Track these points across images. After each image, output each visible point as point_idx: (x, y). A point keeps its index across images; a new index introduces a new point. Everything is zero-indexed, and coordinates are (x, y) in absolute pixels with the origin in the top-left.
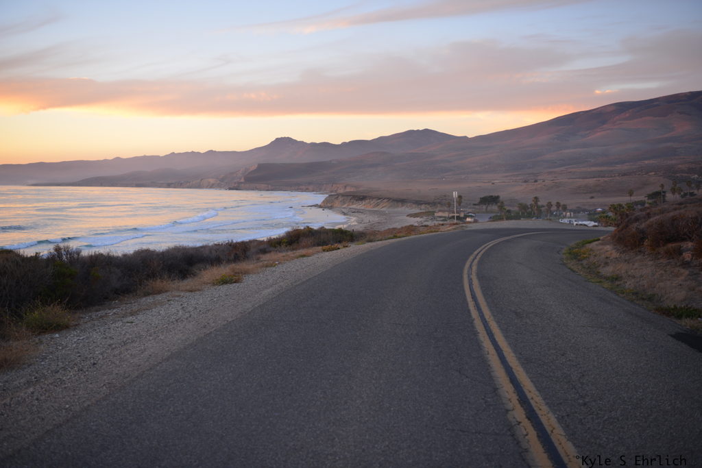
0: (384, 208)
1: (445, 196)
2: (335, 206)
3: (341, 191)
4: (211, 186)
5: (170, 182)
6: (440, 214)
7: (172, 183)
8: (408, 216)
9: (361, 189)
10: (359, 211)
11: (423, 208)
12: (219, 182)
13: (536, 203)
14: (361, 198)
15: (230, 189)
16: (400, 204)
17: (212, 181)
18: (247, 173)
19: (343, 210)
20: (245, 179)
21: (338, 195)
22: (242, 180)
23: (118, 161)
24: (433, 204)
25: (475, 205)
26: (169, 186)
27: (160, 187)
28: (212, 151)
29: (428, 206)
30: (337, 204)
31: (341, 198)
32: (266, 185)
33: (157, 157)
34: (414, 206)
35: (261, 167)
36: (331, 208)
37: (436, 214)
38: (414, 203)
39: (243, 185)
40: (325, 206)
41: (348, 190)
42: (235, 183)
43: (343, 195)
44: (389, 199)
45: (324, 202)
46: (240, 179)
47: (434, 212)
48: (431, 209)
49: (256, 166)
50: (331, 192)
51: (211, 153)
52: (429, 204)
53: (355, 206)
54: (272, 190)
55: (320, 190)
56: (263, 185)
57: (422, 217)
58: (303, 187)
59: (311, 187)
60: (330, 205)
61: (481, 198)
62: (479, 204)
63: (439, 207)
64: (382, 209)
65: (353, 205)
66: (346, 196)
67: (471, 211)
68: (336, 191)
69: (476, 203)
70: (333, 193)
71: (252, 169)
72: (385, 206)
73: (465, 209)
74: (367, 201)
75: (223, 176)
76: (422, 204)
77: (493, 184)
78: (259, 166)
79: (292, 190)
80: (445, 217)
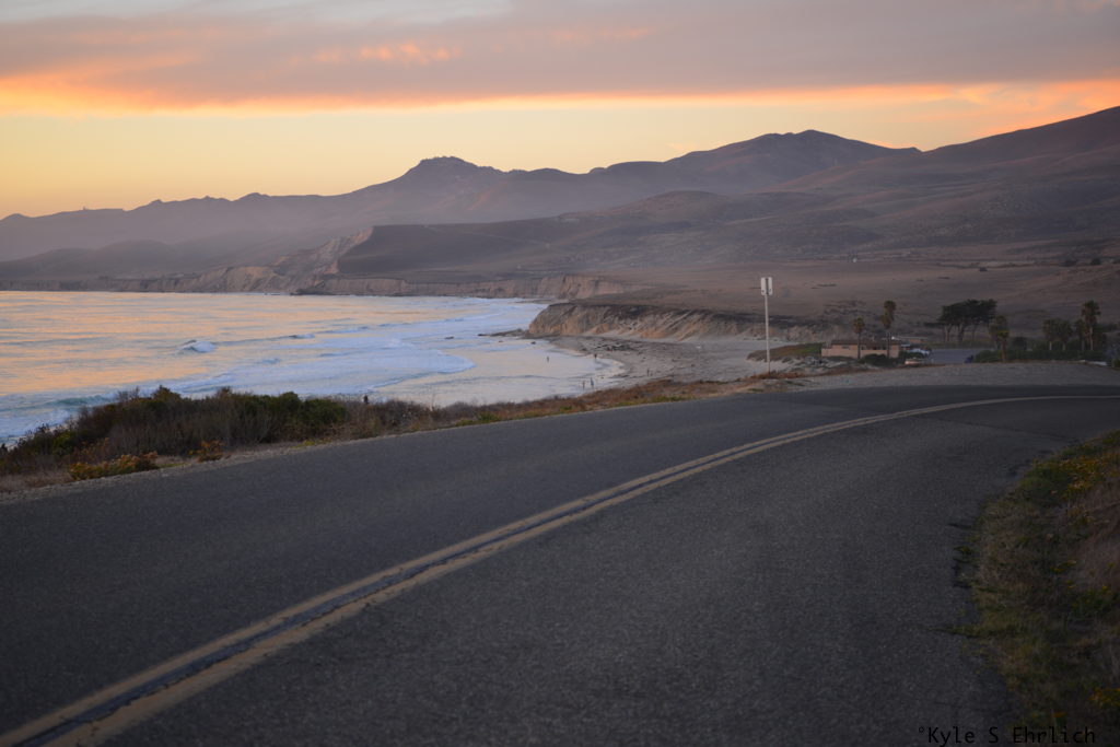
0: (693, 337)
1: (853, 303)
2: (565, 332)
3: (585, 294)
4: (255, 287)
5: (147, 277)
6: (837, 351)
7: (154, 281)
8: (750, 356)
9: (635, 288)
10: (624, 346)
11: (795, 337)
12: (273, 275)
13: (1091, 319)
14: (629, 311)
15: (302, 292)
16: (733, 325)
17: (255, 272)
18: (345, 250)
19: (586, 344)
20: (341, 267)
21: (573, 306)
22: (334, 270)
23: (17, 225)
24: (822, 324)
25: (928, 325)
26: (145, 286)
27: (122, 290)
28: (256, 196)
29: (806, 330)
30: (570, 326)
31: (579, 314)
32: (394, 282)
33: (119, 213)
34: (770, 330)
35: (381, 235)
36: (554, 338)
37: (823, 350)
38: (768, 323)
39: (334, 281)
40: (545, 330)
41: (604, 290)
42: (314, 278)
43: (585, 305)
44: (705, 313)
45: (535, 322)
46: (328, 266)
47: (820, 346)
48: (814, 339)
49: (370, 232)
50: (563, 296)
51: (254, 200)
52: (809, 323)
53: (617, 333)
54: (409, 295)
55: (534, 292)
56: (386, 283)
57: (788, 360)
58: (493, 286)
59: (510, 286)
60: (552, 330)
61: (945, 308)
62: (939, 324)
63: (837, 333)
64: (687, 341)
65: (610, 329)
66: (594, 306)
67: (917, 340)
68: (573, 294)
69: (933, 320)
70: (566, 301)
71: (356, 242)
72: (694, 333)
73: (903, 338)
74: (648, 319)
75: (283, 259)
76: (792, 325)
77: (983, 270)
78: (377, 230)
79: (461, 294)
80: (849, 359)
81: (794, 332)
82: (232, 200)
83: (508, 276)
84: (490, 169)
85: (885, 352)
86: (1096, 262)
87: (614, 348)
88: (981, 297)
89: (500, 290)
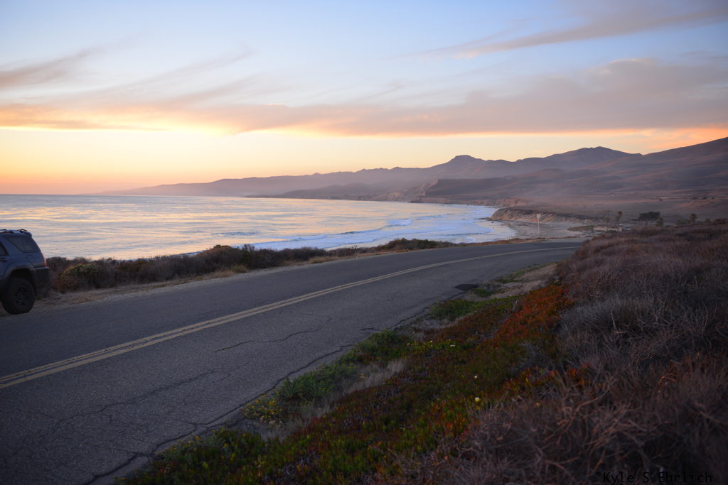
0: (549, 222)
1: (608, 211)
2: (504, 219)
3: (512, 205)
4: (396, 199)
5: (360, 195)
6: (599, 228)
7: (362, 197)
8: (568, 229)
9: (531, 204)
10: (524, 224)
11: (586, 222)
12: (402, 196)
13: (693, 219)
14: (529, 212)
15: (413, 202)
16: (564, 218)
17: (397, 194)
18: (428, 188)
19: (511, 223)
20: (426, 194)
21: (507, 209)
22: (424, 194)
23: (317, 177)
24: (596, 219)
25: (634, 220)
26: (359, 198)
27: (351, 200)
28: (397, 168)
29: (590, 221)
30: (506, 217)
31: (509, 212)
32: (445, 199)
33: (351, 173)
34: (577, 220)
35: (441, 182)
36: (500, 220)
37: (595, 229)
38: (577, 218)
39: (424, 198)
40: (497, 218)
41: (519, 204)
42: (417, 197)
43: (511, 209)
44: (554, 214)
45: (494, 215)
46: (422, 192)
47: (593, 226)
48: (593, 224)
49: (437, 181)
50: (504, 206)
51: (397, 169)
52: (591, 218)
53: (523, 219)
54: (450, 203)
55: (494, 204)
56: (442, 199)
57: (581, 231)
58: (479, 201)
59: (485, 201)
60: (499, 218)
61: (641, 214)
62: (639, 220)
63: (601, 222)
64: (547, 223)
65: (520, 217)
66: (515, 210)
67: (629, 225)
68: (508, 205)
69: (636, 218)
70: (505, 207)
71: (432, 185)
72: (550, 220)
73: (623, 225)
74: (533, 215)
75: (407, 190)
76: (584, 219)
77: (661, 200)
78: (440, 181)
79: (468, 204)
80: (604, 231)
81: (586, 221)
82: (389, 168)
83: (485, 198)
84: (480, 160)
85: (616, 230)
86: (705, 198)
87: (520, 225)
88: (655, 211)
89: (482, 203)
